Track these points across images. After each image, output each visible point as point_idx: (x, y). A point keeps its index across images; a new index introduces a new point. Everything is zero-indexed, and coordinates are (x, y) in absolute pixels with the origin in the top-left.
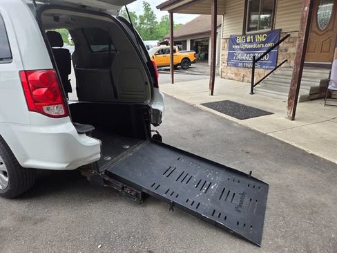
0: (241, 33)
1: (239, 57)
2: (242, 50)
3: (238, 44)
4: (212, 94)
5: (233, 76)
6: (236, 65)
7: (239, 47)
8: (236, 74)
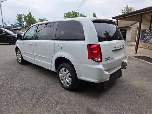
0: (148, 29)
1: (147, 38)
2: (149, 36)
3: (147, 33)
4: (136, 53)
5: (143, 46)
6: (145, 42)
7: (147, 34)
8: (145, 46)
